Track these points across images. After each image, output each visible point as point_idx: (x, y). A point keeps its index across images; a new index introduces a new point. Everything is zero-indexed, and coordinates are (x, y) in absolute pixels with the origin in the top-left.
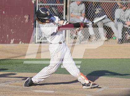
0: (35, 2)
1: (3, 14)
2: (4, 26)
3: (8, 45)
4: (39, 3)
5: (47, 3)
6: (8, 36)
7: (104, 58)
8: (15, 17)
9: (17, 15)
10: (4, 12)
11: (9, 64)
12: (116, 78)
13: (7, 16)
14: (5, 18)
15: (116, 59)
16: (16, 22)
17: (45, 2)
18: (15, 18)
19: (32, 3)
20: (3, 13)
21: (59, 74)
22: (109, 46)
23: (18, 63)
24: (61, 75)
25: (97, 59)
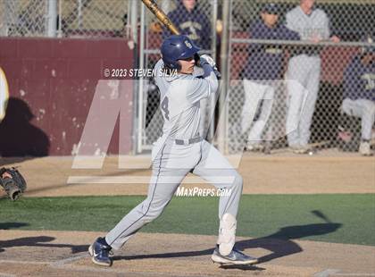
0: (135, 45)
1: (52, 77)
2: (54, 108)
3: (64, 159)
4: (145, 48)
6: (64, 134)
7: (320, 192)
8: (83, 85)
9: (88, 81)
10: (53, 72)
11: (71, 208)
12: (356, 246)
13: (62, 81)
14: (57, 89)
15: (352, 195)
16: (85, 97)
18: (82, 89)
19: (128, 47)
20: (51, 74)
21: (205, 237)
22: (332, 162)
23: (95, 207)
24: (210, 237)
25: (301, 195)
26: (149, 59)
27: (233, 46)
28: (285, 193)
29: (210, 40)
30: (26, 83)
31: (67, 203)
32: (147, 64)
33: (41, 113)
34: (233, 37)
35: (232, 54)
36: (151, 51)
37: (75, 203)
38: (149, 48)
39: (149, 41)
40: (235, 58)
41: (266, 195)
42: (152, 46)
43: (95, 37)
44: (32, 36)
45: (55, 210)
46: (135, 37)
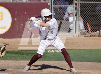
4: (53, 5)
5: (60, 5)
9: (36, 15)
10: (25, 13)
11: (29, 54)
13: (28, 15)
14: (26, 18)
17: (59, 4)
19: (48, 5)
26: (55, 8)
27: (80, 4)
28: (95, 48)
29: (73, 2)
30: (17, 16)
31: (28, 52)
32: (54, 10)
33: (22, 25)
34: (80, 1)
35: (80, 6)
36: (55, 6)
37: (30, 52)
38: (55, 5)
39: (55, 3)
40: (81, 8)
41: (89, 49)
42: (55, 4)
43: (38, 2)
44: (19, 2)
45: (24, 54)
46: (50, 2)
